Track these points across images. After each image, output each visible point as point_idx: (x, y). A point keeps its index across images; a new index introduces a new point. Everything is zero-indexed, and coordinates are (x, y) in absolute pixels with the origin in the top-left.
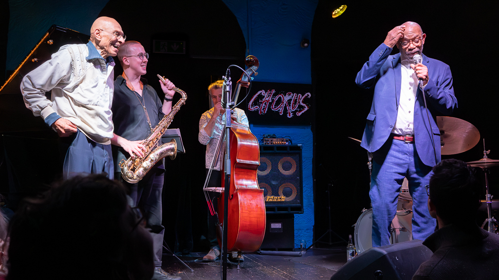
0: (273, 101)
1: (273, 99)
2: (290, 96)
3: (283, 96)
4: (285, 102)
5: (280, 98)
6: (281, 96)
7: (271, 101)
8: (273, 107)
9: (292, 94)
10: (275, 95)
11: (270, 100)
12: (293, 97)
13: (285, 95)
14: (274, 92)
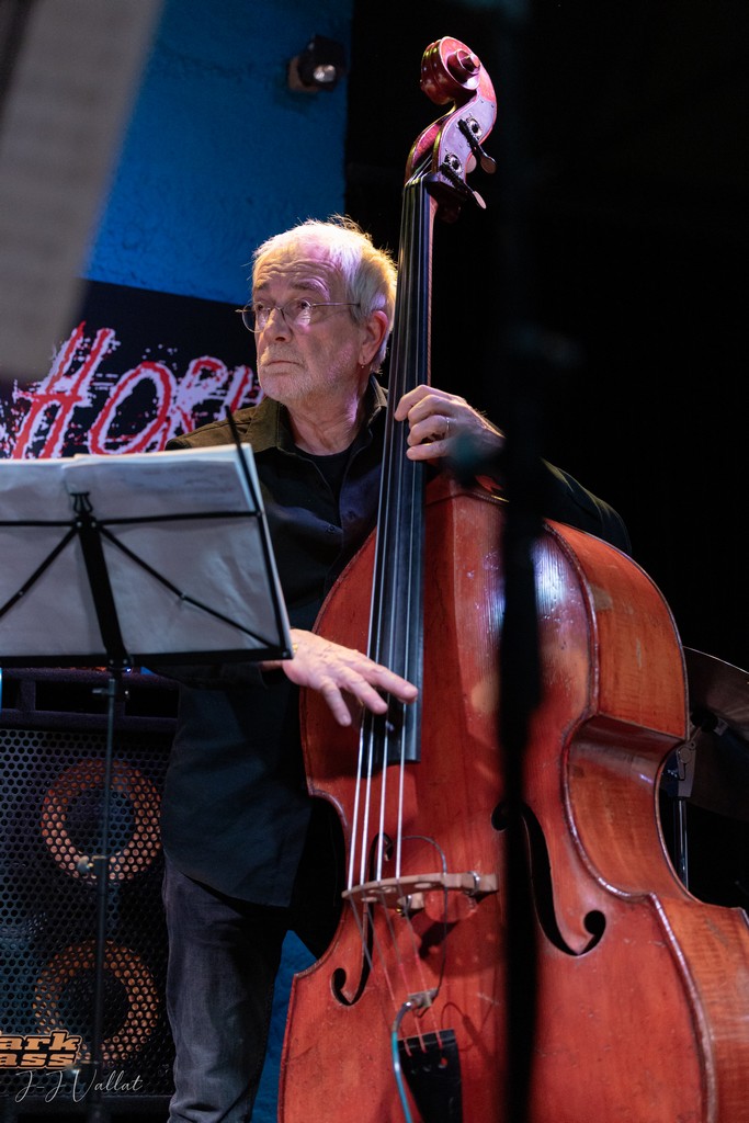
0: (100, 399)
1: (102, 386)
2: (212, 385)
3: (165, 378)
4: (176, 419)
5: (147, 385)
6: (156, 377)
7: (86, 403)
8: (103, 439)
9: (222, 372)
10: (114, 365)
11: (83, 391)
12: (226, 387)
13: (180, 374)
14: (107, 341)
